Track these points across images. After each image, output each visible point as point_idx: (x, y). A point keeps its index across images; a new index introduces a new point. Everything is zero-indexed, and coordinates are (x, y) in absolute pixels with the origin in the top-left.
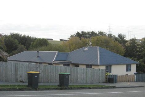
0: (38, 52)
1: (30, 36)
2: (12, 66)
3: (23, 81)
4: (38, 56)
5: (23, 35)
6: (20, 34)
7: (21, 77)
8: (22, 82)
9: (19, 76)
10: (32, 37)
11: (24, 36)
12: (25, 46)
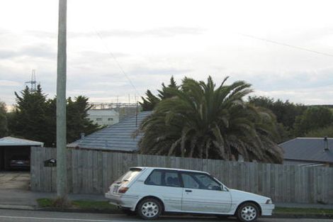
0: (326, 139)
1: (290, 102)
2: (304, 173)
3: (323, 200)
4: (326, 150)
5: (275, 101)
6: (270, 98)
7: (319, 193)
8: (320, 202)
9: (316, 191)
10: (295, 104)
11: (279, 103)
12: (285, 125)
